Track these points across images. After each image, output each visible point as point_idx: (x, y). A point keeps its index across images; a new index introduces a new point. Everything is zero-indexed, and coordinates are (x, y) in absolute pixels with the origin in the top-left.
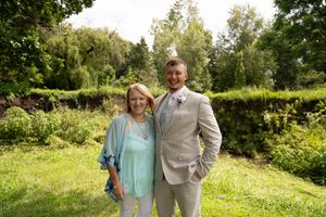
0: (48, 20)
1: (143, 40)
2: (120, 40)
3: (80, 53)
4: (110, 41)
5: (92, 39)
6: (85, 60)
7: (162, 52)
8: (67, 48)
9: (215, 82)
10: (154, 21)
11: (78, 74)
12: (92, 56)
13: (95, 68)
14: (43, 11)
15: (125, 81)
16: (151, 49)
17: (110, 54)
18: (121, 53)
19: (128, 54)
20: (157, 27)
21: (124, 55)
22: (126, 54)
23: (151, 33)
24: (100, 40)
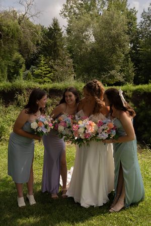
1: (56, 24)
2: (30, 26)
4: (19, 27)
7: (77, 37)
9: (138, 71)
15: (37, 71)
16: (65, 34)
17: (20, 42)
18: (33, 41)
19: (40, 42)
20: (72, 7)
21: (36, 43)
22: (38, 41)
23: (65, 15)
24: (8, 26)
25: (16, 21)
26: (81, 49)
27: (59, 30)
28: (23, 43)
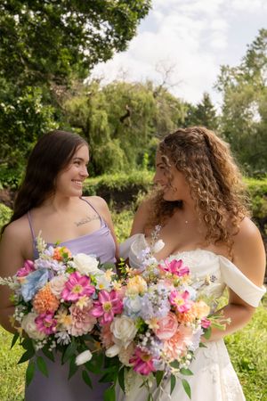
0: (66, 75)
1: (206, 100)
2: (170, 100)
3: (110, 120)
4: (155, 101)
5: (127, 99)
6: (116, 132)
7: (237, 115)
8: (90, 114)
10: (224, 70)
11: (106, 152)
12: (127, 126)
13: (132, 143)
14: (59, 63)
16: (219, 113)
17: (155, 121)
18: (173, 119)
19: (183, 120)
20: (228, 79)
21: (177, 122)
22: (180, 120)
23: (219, 89)
24: (139, 100)
25: (151, 93)
26: (241, 130)
27: (211, 107)
28: (159, 122)
